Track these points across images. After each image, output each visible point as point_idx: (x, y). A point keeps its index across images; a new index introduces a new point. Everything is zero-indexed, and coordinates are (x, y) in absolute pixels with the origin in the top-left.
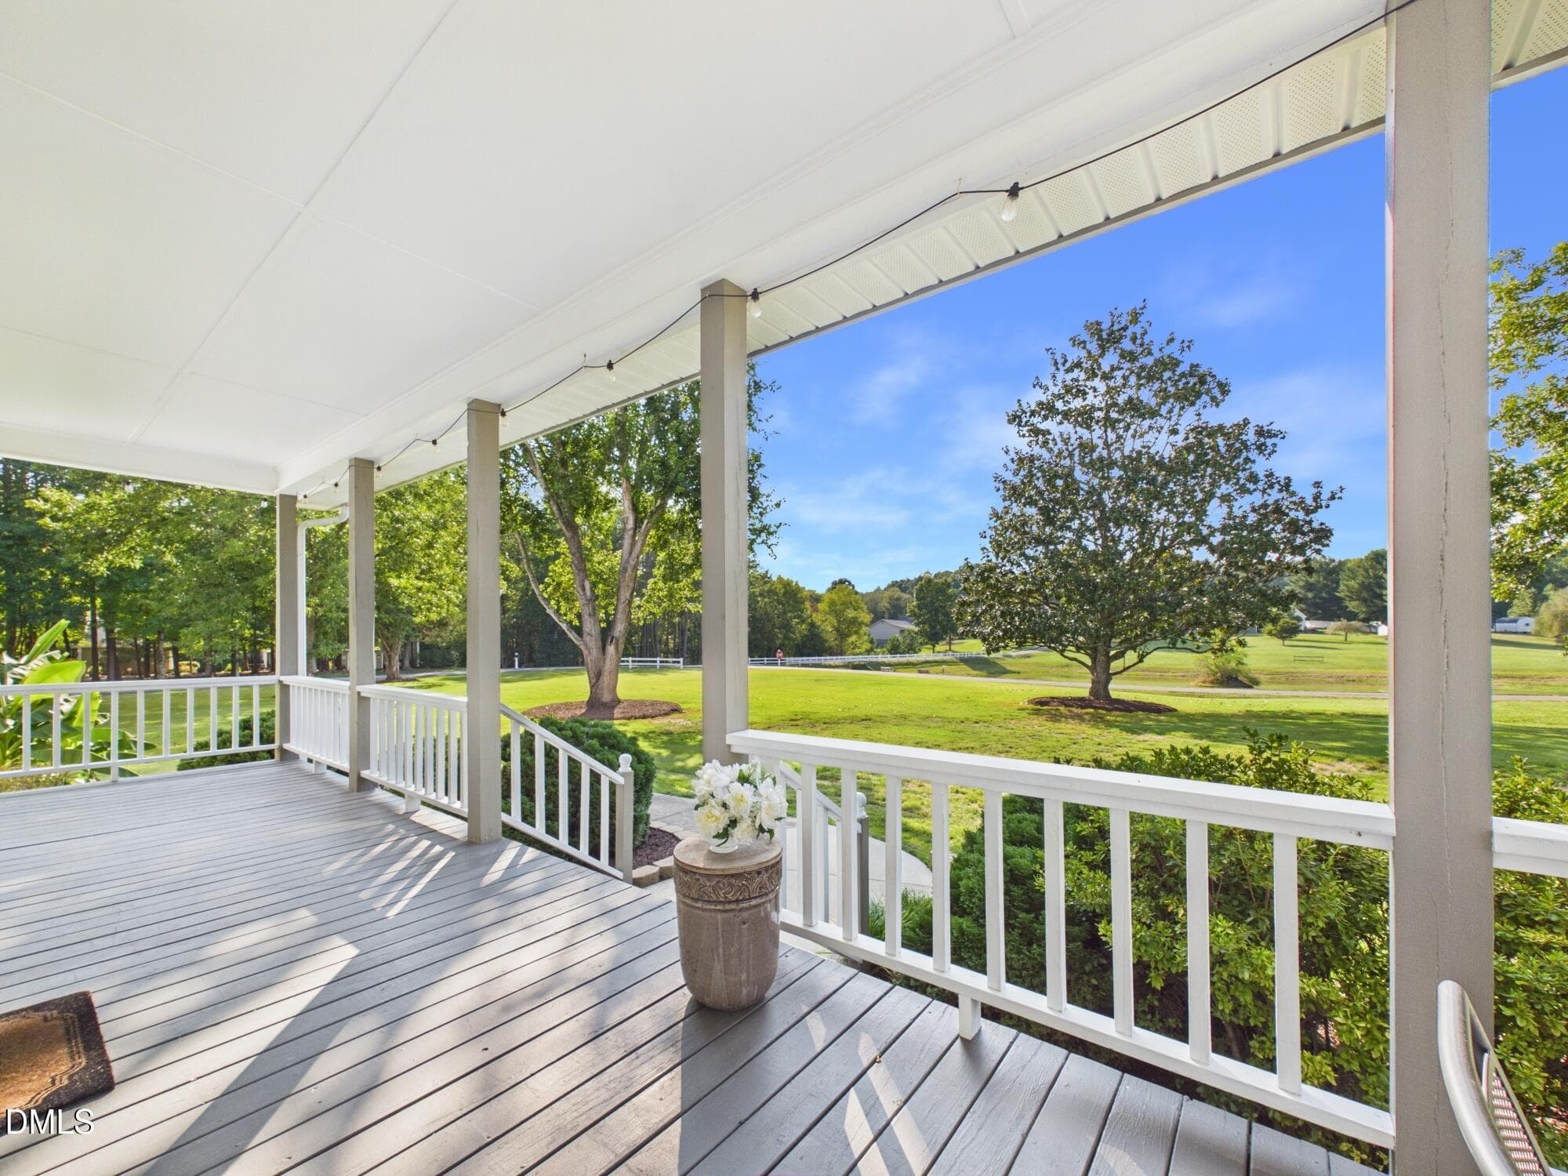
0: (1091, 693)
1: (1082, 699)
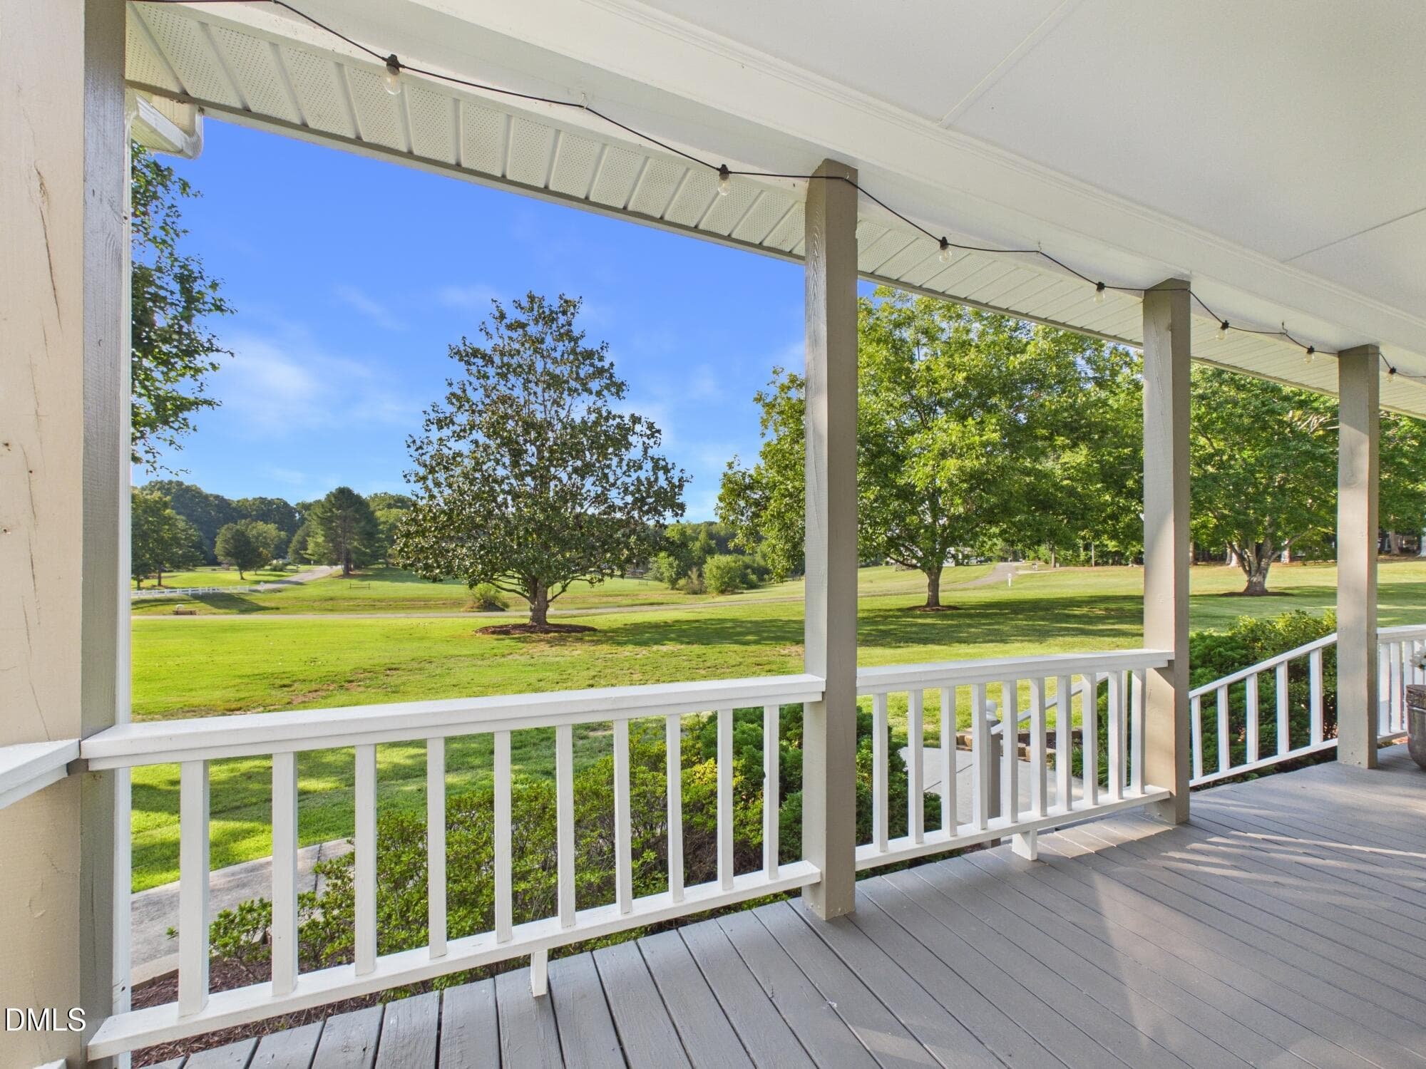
0: (533, 619)
1: (524, 625)
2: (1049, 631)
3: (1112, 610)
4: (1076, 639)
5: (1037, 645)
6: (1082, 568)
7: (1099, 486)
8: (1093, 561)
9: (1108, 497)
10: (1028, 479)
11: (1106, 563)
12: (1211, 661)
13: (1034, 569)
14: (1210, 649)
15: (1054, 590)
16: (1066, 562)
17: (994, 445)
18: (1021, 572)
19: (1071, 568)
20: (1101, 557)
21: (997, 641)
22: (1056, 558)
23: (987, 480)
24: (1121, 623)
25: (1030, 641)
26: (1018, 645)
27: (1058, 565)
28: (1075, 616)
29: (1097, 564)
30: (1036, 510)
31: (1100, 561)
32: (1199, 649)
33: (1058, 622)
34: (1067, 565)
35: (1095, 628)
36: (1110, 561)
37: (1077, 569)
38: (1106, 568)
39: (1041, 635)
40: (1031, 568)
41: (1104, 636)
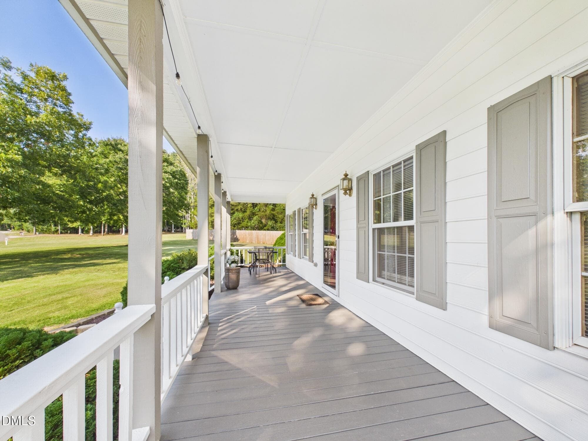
2: (57, 268)
3: (83, 254)
4: (74, 270)
5: (54, 275)
6: (53, 235)
7: (78, 197)
8: (59, 231)
9: (82, 203)
10: (38, 187)
11: (67, 233)
12: (170, 269)
13: (22, 235)
14: (169, 265)
15: (42, 247)
16: (43, 232)
17: (17, 163)
18: (11, 237)
19: (47, 235)
20: (64, 230)
21: (24, 277)
22: (36, 230)
23: (11, 182)
24: (92, 260)
25: (48, 274)
26: (42, 277)
27: (37, 233)
28: (65, 259)
29: (61, 233)
30: (40, 204)
31: (63, 232)
32: (166, 265)
33: (58, 262)
34: (44, 233)
35: (81, 263)
36: (69, 232)
37: (50, 235)
38: (67, 235)
39: (54, 270)
40: (17, 235)
41: (89, 266)
